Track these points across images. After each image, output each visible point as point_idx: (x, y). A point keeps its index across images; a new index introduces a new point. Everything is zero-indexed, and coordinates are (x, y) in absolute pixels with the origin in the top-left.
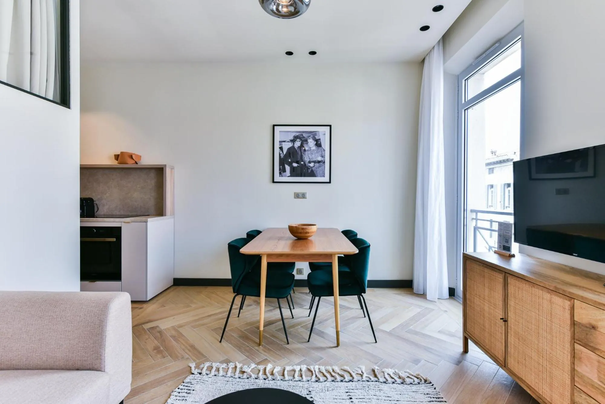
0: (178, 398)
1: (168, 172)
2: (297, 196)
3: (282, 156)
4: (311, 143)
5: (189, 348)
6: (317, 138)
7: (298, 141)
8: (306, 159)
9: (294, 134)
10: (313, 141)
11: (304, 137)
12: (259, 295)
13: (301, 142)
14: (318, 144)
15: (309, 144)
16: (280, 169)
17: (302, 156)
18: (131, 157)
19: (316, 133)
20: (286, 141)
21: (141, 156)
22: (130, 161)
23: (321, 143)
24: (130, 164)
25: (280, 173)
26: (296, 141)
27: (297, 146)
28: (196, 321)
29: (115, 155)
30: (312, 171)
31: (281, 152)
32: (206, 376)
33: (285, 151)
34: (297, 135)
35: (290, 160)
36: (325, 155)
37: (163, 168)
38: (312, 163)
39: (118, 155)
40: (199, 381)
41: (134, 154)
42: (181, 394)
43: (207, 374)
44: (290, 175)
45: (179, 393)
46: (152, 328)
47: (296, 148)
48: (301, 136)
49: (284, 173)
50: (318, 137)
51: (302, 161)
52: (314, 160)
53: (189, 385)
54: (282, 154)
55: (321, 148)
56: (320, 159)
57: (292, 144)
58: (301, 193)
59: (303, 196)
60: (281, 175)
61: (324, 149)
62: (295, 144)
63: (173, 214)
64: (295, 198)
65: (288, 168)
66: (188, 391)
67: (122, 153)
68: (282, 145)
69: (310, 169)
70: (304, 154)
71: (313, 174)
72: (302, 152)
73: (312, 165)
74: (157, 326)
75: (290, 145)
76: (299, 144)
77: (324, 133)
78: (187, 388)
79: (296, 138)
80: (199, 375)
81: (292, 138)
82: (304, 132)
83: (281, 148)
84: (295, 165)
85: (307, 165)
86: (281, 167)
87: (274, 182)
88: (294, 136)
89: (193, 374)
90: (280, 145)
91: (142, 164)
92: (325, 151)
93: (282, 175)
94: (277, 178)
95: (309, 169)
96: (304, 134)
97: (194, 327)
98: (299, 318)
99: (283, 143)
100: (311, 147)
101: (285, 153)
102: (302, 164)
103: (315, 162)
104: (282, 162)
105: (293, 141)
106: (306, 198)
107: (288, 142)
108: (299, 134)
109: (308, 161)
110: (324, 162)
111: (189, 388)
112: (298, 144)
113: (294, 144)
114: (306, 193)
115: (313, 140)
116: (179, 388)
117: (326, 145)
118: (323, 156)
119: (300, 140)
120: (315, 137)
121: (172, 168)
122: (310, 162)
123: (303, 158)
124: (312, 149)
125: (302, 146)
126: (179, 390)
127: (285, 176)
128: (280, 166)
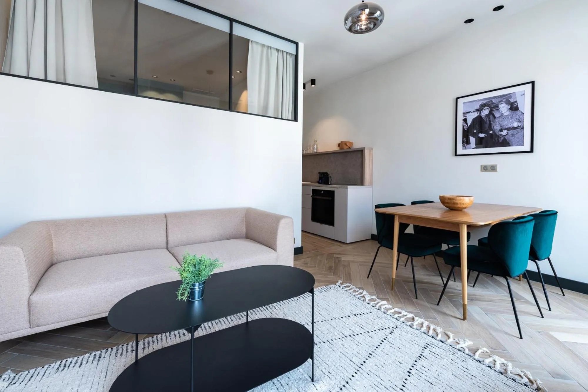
0: (319, 291)
1: (367, 152)
2: (485, 168)
3: (466, 127)
4: (504, 108)
5: (347, 273)
6: (512, 100)
7: (486, 109)
8: (496, 127)
9: (481, 103)
10: (507, 106)
11: (494, 103)
12: (392, 248)
13: (489, 109)
14: (514, 108)
15: (500, 110)
16: (463, 142)
17: (490, 124)
18: (346, 144)
19: (511, 96)
20: (471, 111)
21: (353, 143)
22: (345, 147)
23: (517, 105)
24: (346, 149)
25: (464, 146)
26: (483, 109)
27: (485, 115)
28: (365, 262)
29: (338, 144)
30: (505, 140)
31: (465, 124)
32: (341, 289)
33: (469, 122)
34: (484, 102)
35: (475, 131)
36: (524, 120)
37: (363, 150)
38: (504, 131)
39: (340, 144)
40: (335, 289)
41: (347, 142)
42: (321, 290)
43: (343, 288)
44: (475, 147)
45: (322, 289)
46: (337, 257)
47: (483, 117)
48: (490, 103)
49: (468, 145)
50: (514, 99)
51: (491, 130)
52: (507, 127)
53: (329, 288)
54: (466, 126)
55: (518, 112)
56: (516, 124)
57: (478, 113)
58: (489, 165)
59: (493, 168)
60: (464, 148)
61: (522, 113)
62: (482, 112)
63: (371, 184)
64: (481, 171)
65: (472, 140)
66: (326, 290)
67: (341, 142)
68: (466, 116)
69: (502, 138)
70: (493, 122)
71: (505, 143)
72: (491, 120)
73: (504, 133)
74: (341, 258)
75: (476, 115)
76: (487, 112)
77: (523, 93)
78: (327, 289)
79: (483, 107)
80: (338, 287)
81: (478, 107)
82: (494, 98)
83: (465, 120)
84: (482, 135)
85: (497, 134)
86: (465, 139)
87: (456, 155)
88: (481, 105)
89: (336, 285)
90: (463, 117)
91: (353, 148)
92: (524, 114)
93: (466, 148)
94: (460, 151)
95: (500, 137)
96: (493, 100)
97: (360, 265)
98: (450, 288)
99: (468, 114)
100: (502, 112)
101: (469, 124)
102: (491, 133)
103: (508, 129)
104: (466, 134)
105: (479, 110)
106: (497, 171)
107: (474, 112)
108: (488, 101)
109: (499, 129)
110: (523, 128)
111: (328, 289)
112: (485, 112)
113: (480, 113)
114: (497, 165)
115: (506, 104)
116: (323, 287)
117: (525, 107)
118: (521, 121)
119: (488, 108)
120: (510, 101)
121: (371, 149)
122: (501, 130)
123: (492, 127)
124: (505, 114)
125: (491, 112)
126: (323, 288)
127: (470, 148)
128: (463, 138)
